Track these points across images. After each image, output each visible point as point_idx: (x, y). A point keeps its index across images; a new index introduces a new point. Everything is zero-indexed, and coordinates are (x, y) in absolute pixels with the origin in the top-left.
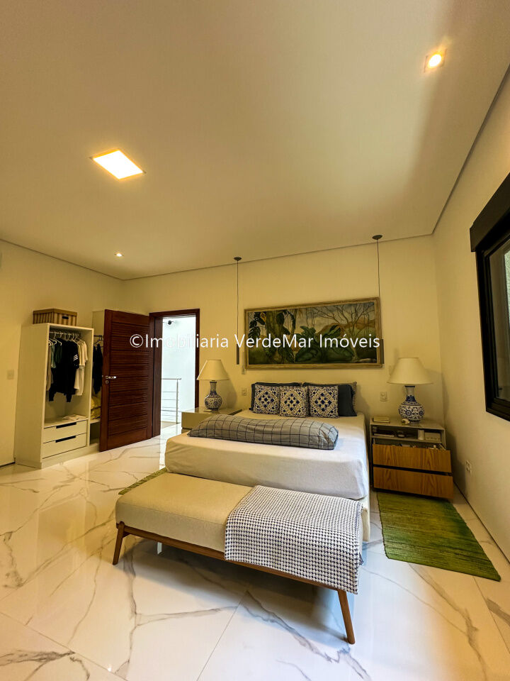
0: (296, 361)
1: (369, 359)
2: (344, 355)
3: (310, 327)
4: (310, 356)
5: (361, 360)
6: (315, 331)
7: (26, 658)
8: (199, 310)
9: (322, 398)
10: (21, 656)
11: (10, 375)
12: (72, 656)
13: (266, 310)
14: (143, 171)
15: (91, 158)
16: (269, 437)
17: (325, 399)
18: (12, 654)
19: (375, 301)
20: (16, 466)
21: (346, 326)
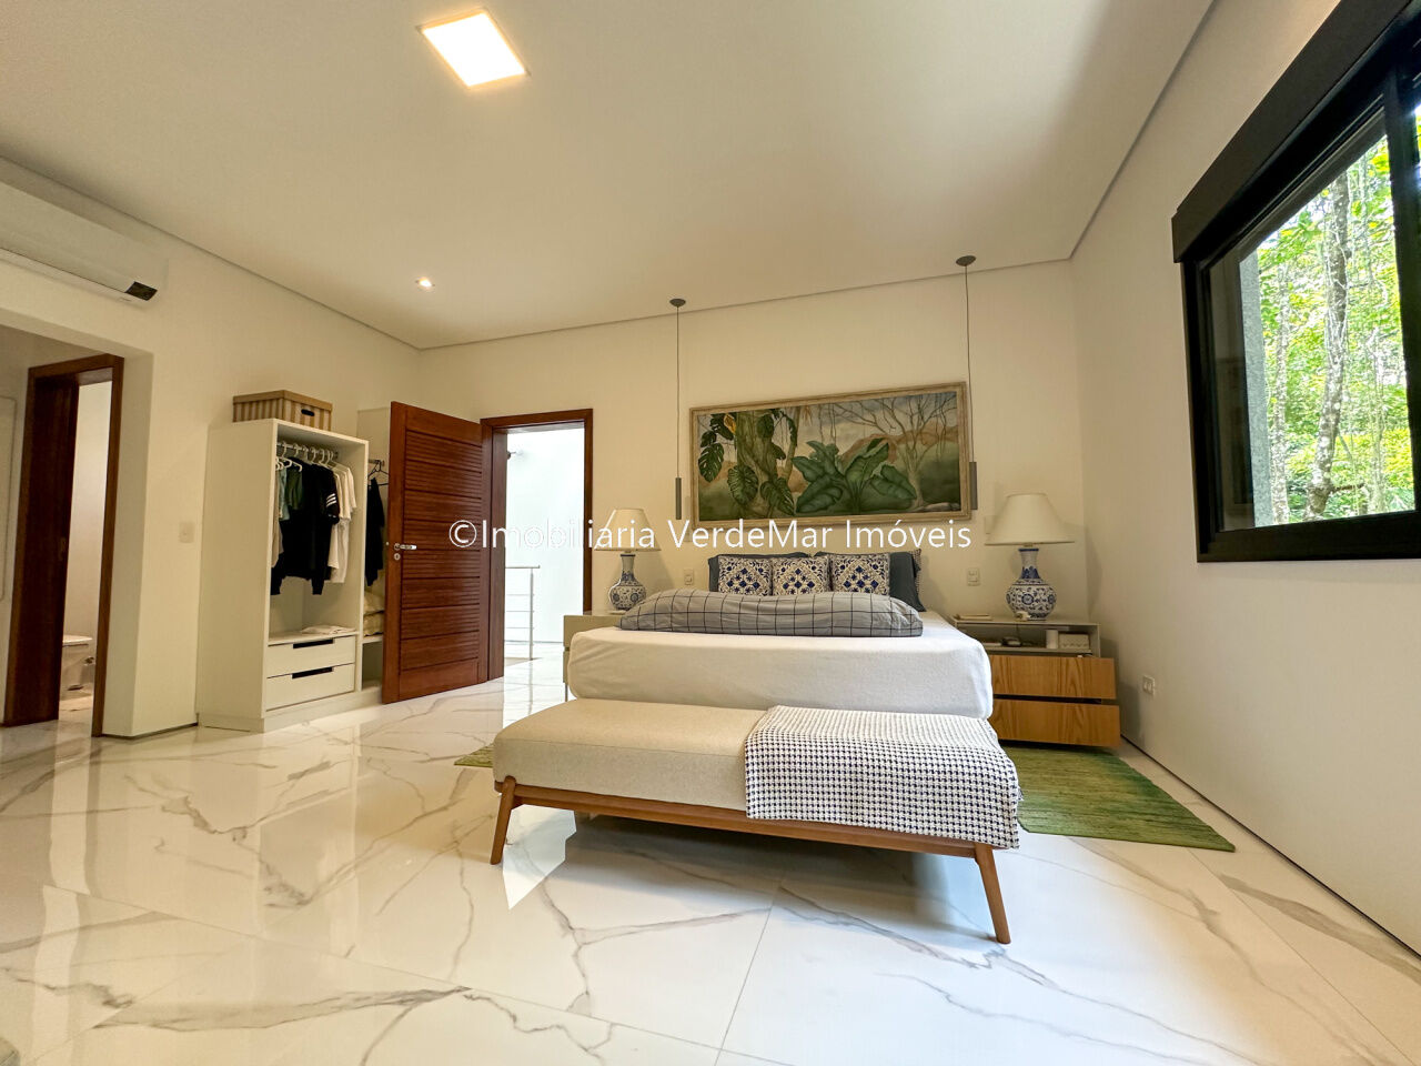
0: (798, 511)
1: (945, 504)
2: (896, 497)
3: (826, 444)
4: (828, 500)
5: (930, 507)
6: (838, 450)
7: (372, 1001)
8: (590, 412)
9: (860, 576)
10: (358, 1000)
11: (186, 534)
12: (468, 993)
13: (734, 410)
14: (527, 70)
15: (419, 29)
16: (788, 620)
17: (866, 577)
18: (338, 999)
19: (958, 390)
20: (201, 730)
21: (899, 441)
